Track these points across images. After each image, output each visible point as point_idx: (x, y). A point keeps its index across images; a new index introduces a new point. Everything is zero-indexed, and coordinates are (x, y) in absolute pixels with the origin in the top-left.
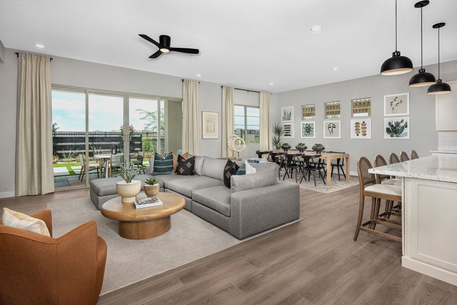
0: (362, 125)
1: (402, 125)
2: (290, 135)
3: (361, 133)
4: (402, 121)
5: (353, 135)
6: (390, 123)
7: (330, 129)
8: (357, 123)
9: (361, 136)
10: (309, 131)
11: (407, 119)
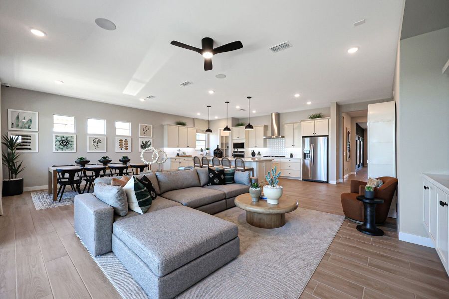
0: (125, 141)
1: (149, 143)
2: (30, 149)
3: (124, 148)
4: (149, 141)
5: (118, 149)
6: (142, 142)
7: (95, 144)
8: (121, 140)
9: (124, 150)
10: (66, 145)
11: (151, 140)
